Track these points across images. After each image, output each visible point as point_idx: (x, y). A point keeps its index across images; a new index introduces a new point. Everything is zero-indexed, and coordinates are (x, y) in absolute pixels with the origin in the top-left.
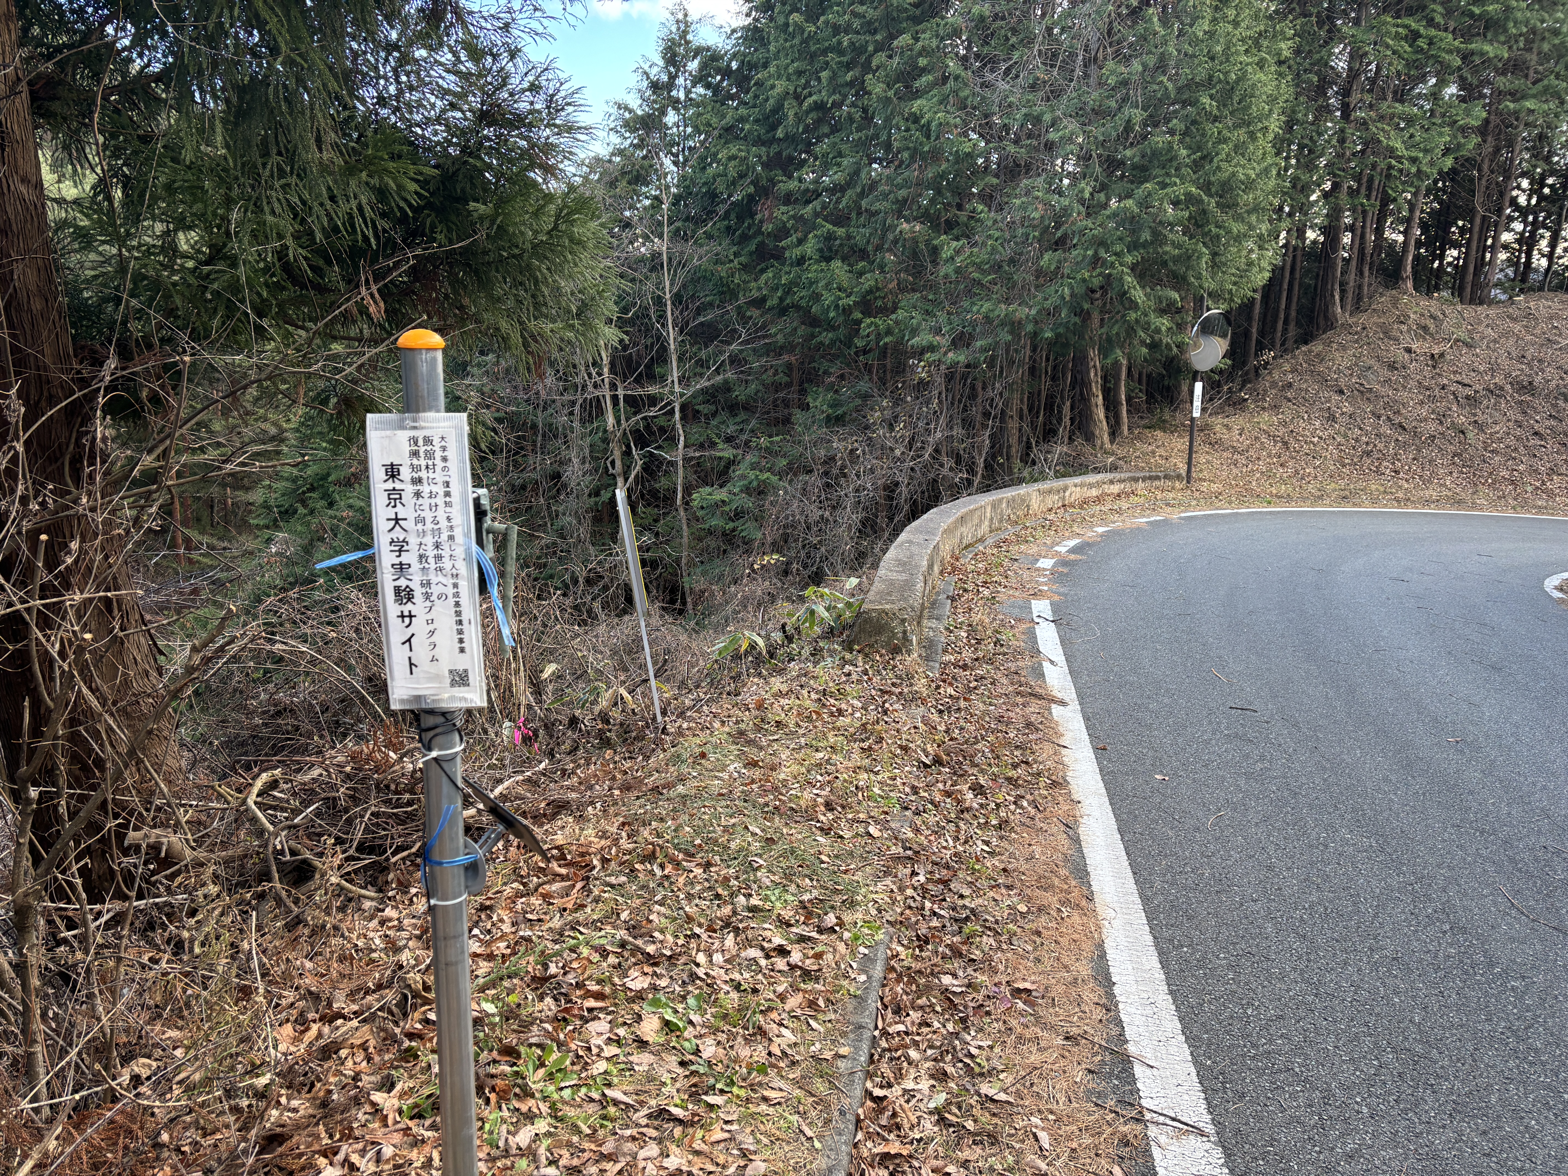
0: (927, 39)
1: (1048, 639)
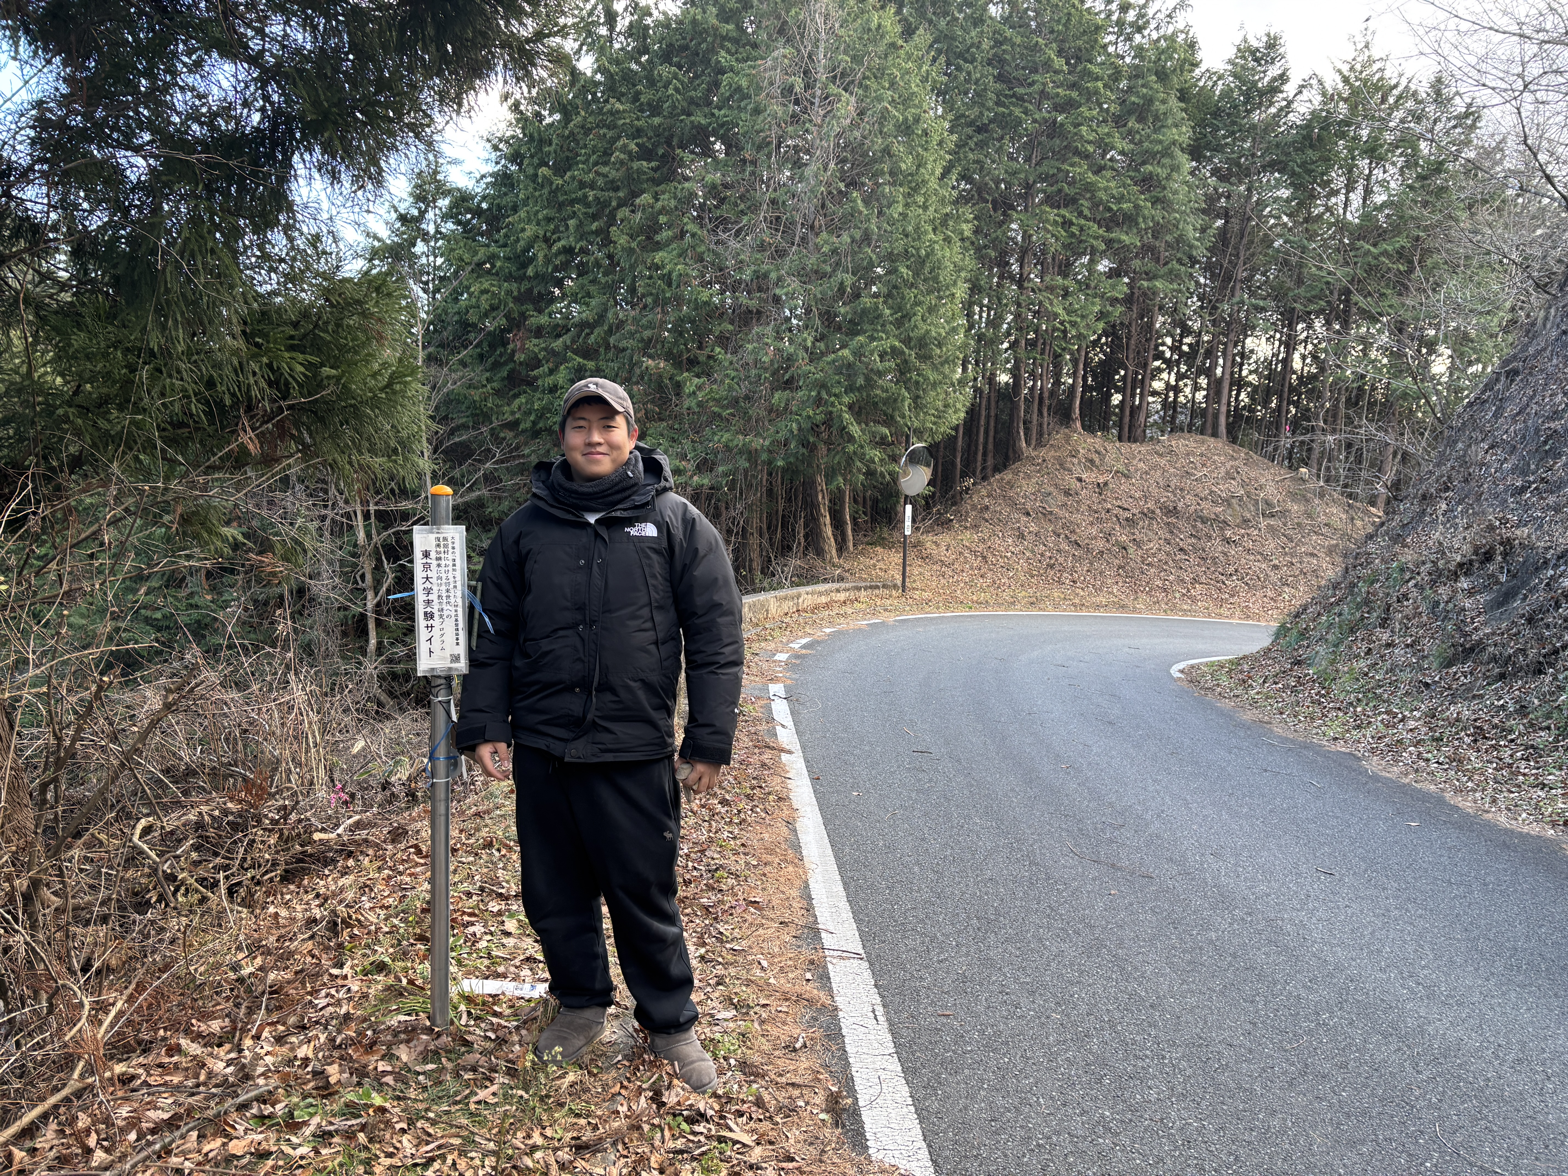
0: (666, 200)
1: (781, 710)
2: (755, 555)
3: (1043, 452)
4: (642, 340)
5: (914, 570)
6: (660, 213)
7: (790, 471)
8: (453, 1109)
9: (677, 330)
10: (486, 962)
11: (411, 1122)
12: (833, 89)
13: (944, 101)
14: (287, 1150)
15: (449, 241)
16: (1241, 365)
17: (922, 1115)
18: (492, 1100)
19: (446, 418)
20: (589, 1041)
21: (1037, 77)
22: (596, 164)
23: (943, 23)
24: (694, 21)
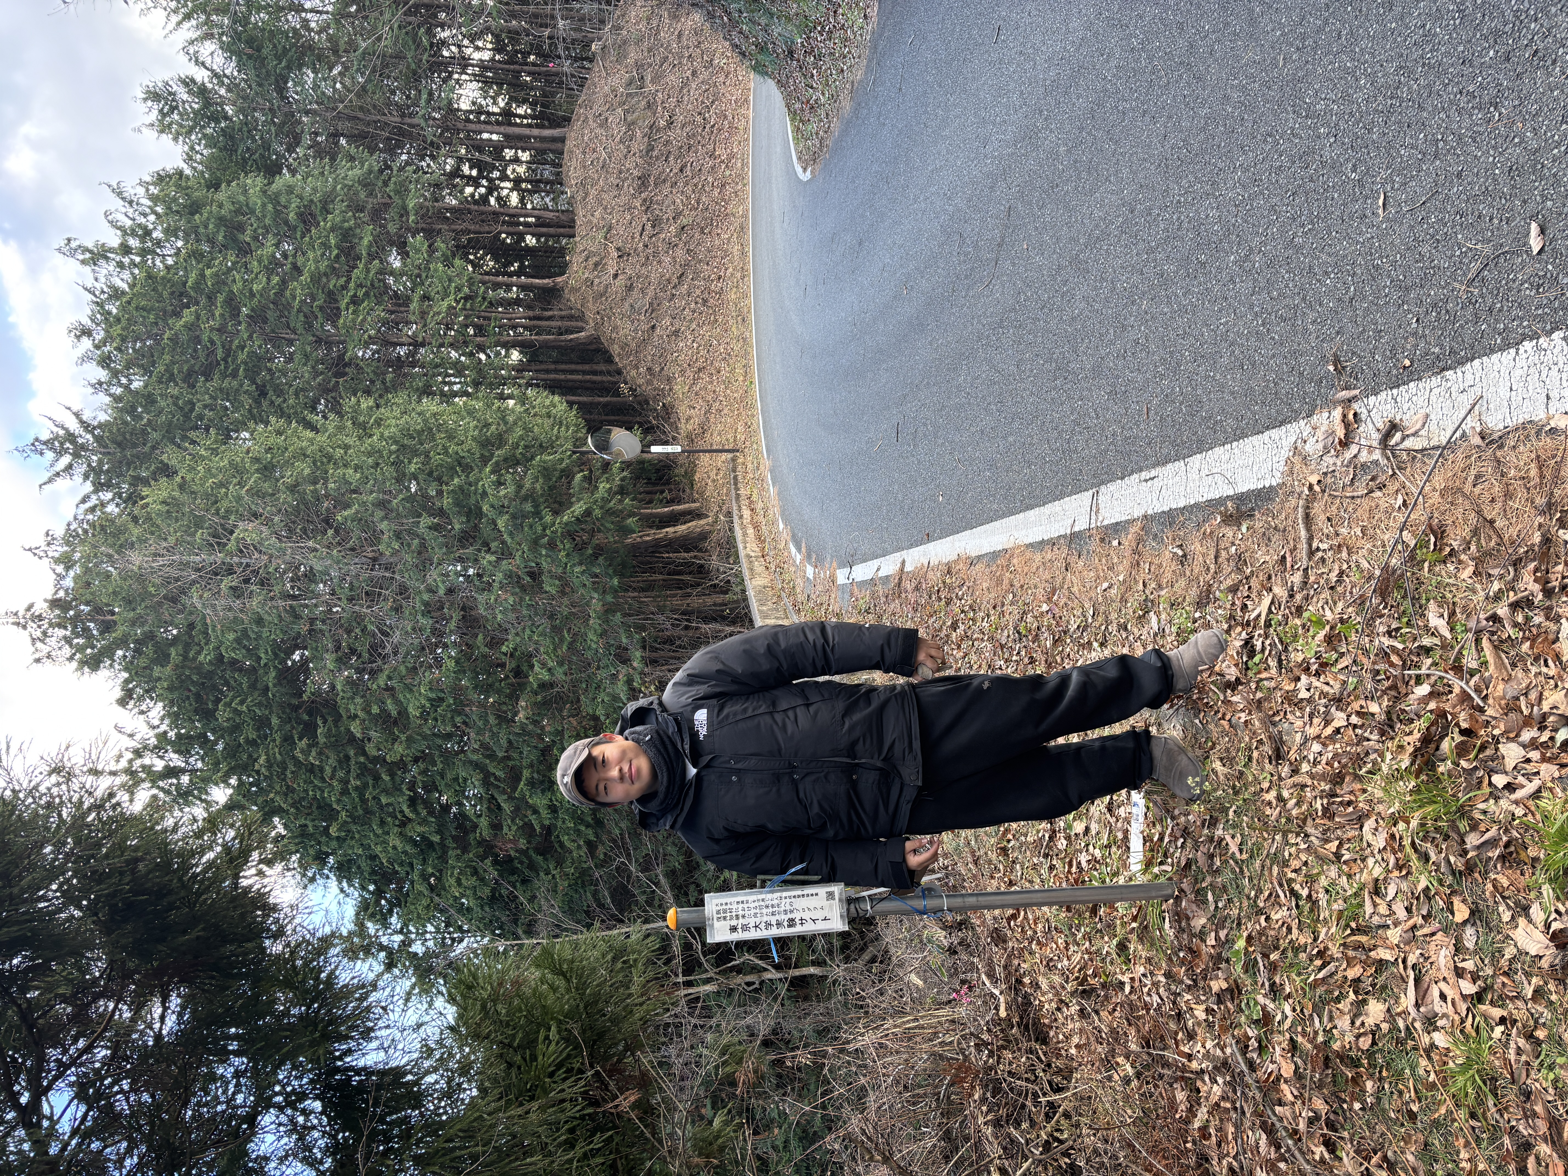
0: (356, 706)
1: (863, 572)
2: (709, 601)
3: (589, 315)
4: (499, 724)
5: (715, 440)
6: (369, 713)
7: (622, 571)
8: (1247, 874)
9: (487, 689)
10: (1114, 849)
11: (1260, 912)
12: (232, 546)
13: (237, 431)
14: (1288, 1023)
15: (410, 920)
16: (489, 114)
17: (1239, 435)
18: (1238, 838)
19: (587, 913)
20: (1182, 750)
21: (205, 338)
22: (323, 779)
23: (155, 435)
24: (170, 689)
